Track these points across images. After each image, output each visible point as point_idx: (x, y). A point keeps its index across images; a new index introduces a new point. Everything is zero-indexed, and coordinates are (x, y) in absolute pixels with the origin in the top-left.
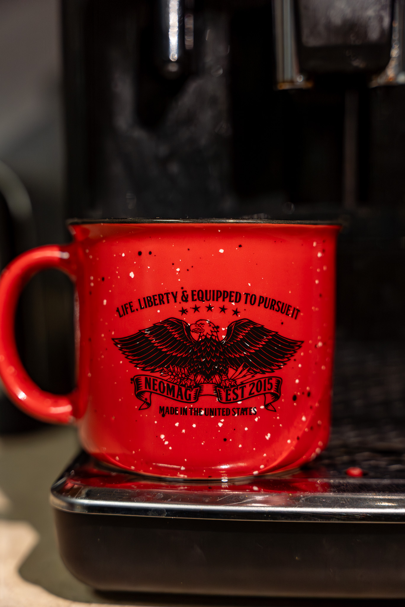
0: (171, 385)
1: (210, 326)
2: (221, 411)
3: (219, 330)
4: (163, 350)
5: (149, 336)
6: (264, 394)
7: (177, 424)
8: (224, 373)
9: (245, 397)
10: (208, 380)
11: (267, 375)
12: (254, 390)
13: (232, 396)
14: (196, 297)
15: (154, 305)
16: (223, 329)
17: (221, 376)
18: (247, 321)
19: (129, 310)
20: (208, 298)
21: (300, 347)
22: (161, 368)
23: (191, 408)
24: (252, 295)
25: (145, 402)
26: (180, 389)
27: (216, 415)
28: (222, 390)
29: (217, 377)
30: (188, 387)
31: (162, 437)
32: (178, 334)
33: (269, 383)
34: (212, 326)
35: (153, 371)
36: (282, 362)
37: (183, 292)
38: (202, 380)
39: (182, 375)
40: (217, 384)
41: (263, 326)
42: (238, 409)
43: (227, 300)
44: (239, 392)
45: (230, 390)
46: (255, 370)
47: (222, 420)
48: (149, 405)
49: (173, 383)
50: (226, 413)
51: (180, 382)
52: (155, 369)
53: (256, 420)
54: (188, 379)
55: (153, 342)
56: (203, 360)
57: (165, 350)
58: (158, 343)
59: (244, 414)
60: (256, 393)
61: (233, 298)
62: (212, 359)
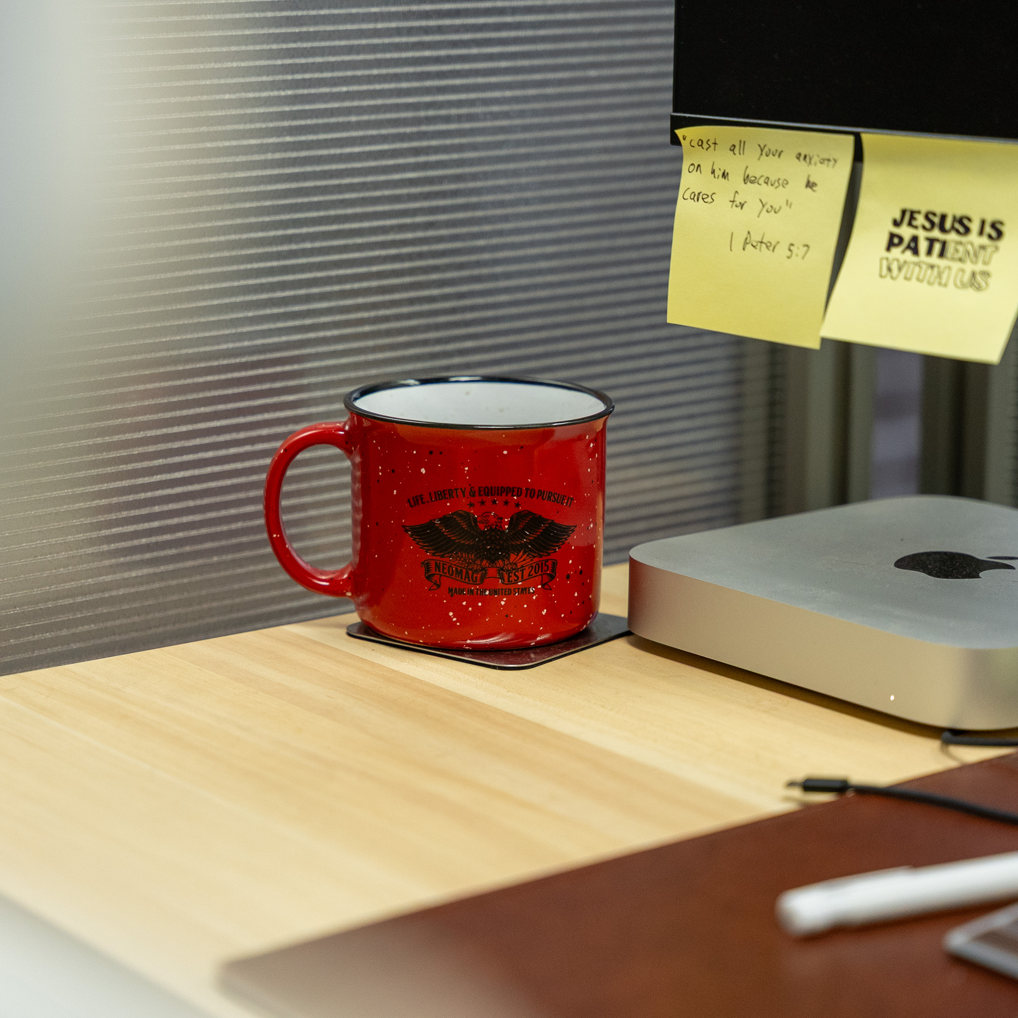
0: (459, 569)
1: (495, 517)
2: (504, 591)
3: (502, 521)
4: (452, 538)
5: (439, 526)
6: (541, 575)
7: (464, 603)
8: (507, 558)
9: (525, 578)
10: (492, 564)
11: (545, 558)
12: (533, 572)
13: (513, 578)
14: (482, 493)
15: (444, 498)
16: (506, 520)
17: (504, 560)
18: (527, 512)
19: (420, 502)
20: (493, 493)
21: (573, 531)
22: (450, 554)
23: (477, 589)
24: (532, 489)
25: (435, 583)
26: (467, 573)
27: (499, 595)
28: (504, 573)
29: (500, 561)
30: (475, 570)
31: (451, 614)
32: (466, 524)
33: (545, 565)
34: (497, 517)
35: (442, 556)
36: (557, 546)
37: (471, 488)
38: (487, 565)
39: (469, 560)
40: (501, 568)
41: (541, 516)
42: (519, 589)
43: (510, 494)
44: (519, 574)
45: (512, 573)
46: (533, 554)
47: (505, 599)
48: (439, 586)
49: (461, 567)
50: (508, 593)
51: (468, 567)
52: (445, 554)
53: (534, 598)
54: (474, 564)
55: (443, 531)
56: (488, 547)
57: (455, 538)
58: (448, 532)
59: (523, 593)
60: (534, 575)
61: (515, 493)
62: (496, 546)
